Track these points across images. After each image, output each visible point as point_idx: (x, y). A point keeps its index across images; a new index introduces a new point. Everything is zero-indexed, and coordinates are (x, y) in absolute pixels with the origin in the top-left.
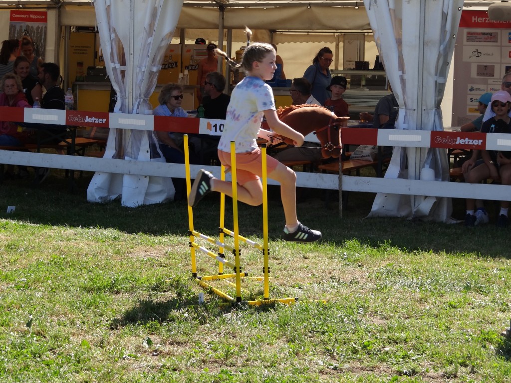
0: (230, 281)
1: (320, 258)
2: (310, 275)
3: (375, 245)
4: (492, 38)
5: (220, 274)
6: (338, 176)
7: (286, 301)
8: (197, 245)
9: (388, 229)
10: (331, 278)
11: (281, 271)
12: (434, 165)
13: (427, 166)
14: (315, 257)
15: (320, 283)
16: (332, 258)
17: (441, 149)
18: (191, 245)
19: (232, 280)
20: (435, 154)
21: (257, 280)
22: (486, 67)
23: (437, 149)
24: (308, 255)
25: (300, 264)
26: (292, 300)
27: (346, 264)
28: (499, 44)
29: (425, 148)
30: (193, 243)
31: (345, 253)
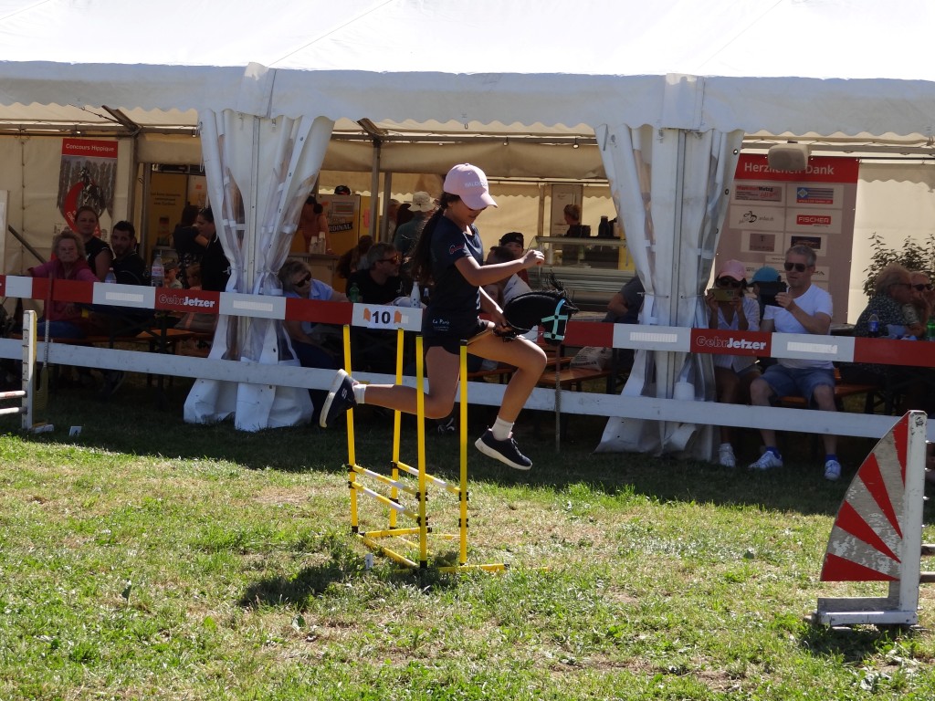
0: (407, 538)
2: (521, 533)
3: (611, 491)
5: (391, 528)
7: (492, 568)
8: (359, 485)
9: (628, 470)
10: (552, 537)
11: (478, 525)
15: (536, 545)
16: (550, 509)
18: (350, 485)
19: (410, 537)
21: (445, 538)
25: (505, 517)
26: (500, 567)
27: (572, 519)
30: (355, 483)
31: (569, 503)
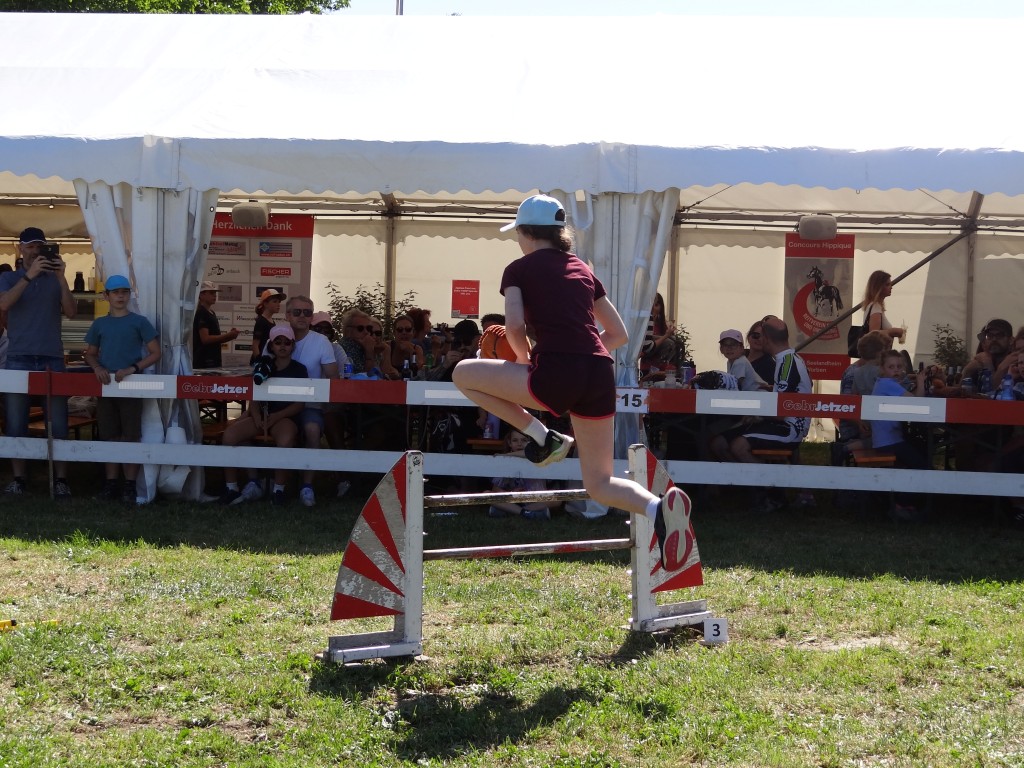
1: (34, 559)
4: (237, 249)
6: (46, 440)
12: (184, 423)
13: (175, 424)
14: (27, 558)
17: (191, 401)
20: (182, 407)
22: (230, 287)
23: (186, 401)
24: (15, 555)
28: (247, 257)
29: (168, 400)
